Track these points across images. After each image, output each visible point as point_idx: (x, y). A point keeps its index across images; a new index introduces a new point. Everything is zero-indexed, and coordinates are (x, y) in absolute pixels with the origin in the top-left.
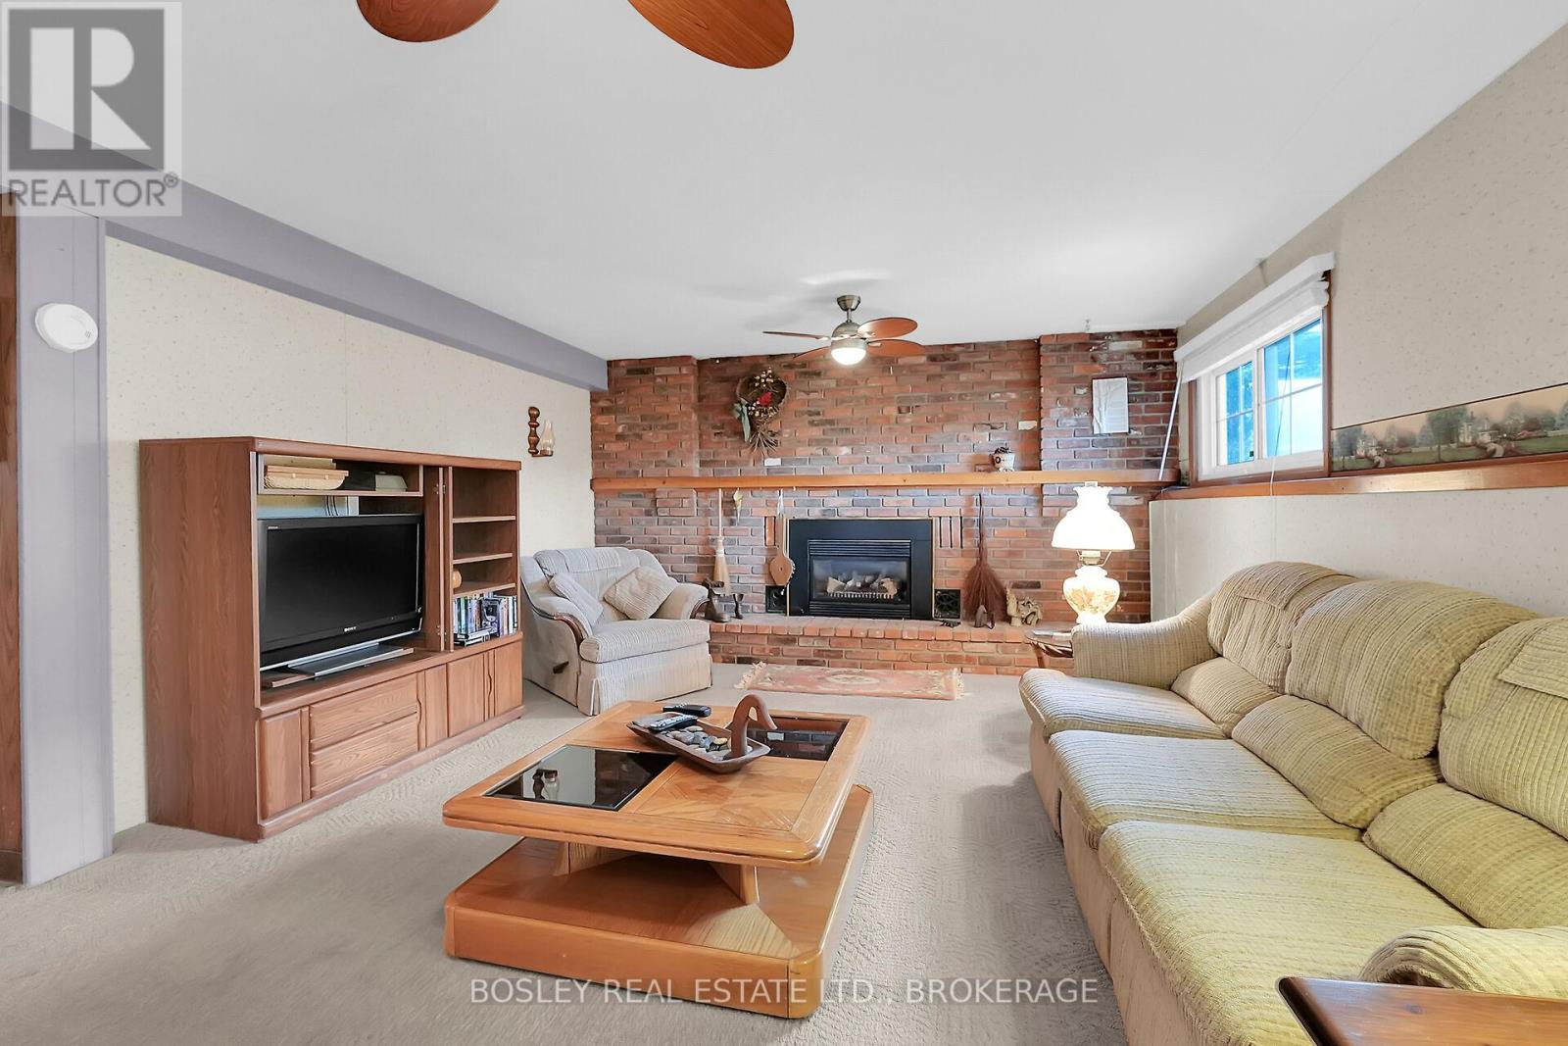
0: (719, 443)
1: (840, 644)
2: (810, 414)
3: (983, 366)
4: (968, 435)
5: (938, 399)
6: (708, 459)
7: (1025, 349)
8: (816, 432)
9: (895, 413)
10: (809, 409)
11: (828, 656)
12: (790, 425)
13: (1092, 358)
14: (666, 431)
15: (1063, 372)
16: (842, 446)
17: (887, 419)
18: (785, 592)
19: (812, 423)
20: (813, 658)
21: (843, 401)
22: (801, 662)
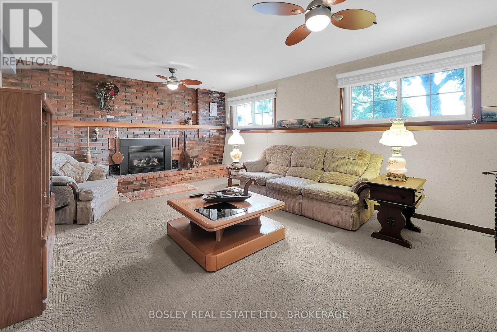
0: (83, 107)
1: (150, 181)
2: (126, 100)
3: (183, 94)
4: (179, 114)
5: (170, 102)
6: (78, 114)
7: (193, 91)
8: (128, 107)
9: (157, 104)
10: (126, 99)
11: (145, 186)
12: (117, 104)
13: (209, 96)
14: (57, 100)
15: (203, 99)
16: (139, 113)
17: (155, 106)
18: (119, 167)
19: (127, 104)
20: (140, 188)
21: (139, 98)
22: (135, 190)
